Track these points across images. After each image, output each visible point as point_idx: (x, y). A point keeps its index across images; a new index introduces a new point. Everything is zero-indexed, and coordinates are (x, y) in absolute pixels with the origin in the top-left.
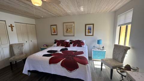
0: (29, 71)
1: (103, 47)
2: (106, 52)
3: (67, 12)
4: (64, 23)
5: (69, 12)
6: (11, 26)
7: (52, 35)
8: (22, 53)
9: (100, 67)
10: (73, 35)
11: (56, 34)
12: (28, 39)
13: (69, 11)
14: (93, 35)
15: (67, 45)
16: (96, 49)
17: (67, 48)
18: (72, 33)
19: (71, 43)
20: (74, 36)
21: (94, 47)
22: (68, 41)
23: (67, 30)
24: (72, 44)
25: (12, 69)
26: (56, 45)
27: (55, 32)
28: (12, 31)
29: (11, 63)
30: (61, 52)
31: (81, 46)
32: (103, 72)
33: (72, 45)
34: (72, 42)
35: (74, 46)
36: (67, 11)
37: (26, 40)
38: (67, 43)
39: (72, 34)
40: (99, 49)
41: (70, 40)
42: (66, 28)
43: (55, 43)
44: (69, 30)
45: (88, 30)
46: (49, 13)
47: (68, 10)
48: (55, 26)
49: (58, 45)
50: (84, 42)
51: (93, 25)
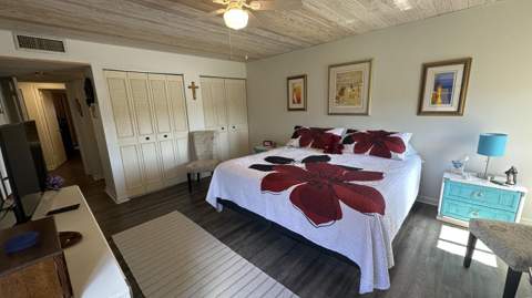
0: (219, 200)
1: (511, 172)
2: (522, 194)
3: (342, 24)
4: (332, 66)
5: (348, 23)
6: (193, 87)
7: (290, 110)
8: (211, 157)
9: (462, 252)
10: (364, 111)
11: (301, 106)
12: (227, 121)
13: (350, 22)
14: (458, 113)
15: (334, 145)
16: (465, 174)
17: (330, 155)
18: (359, 103)
19: (348, 141)
20: (366, 114)
21: (457, 165)
22: (339, 132)
23: (342, 92)
24: (353, 145)
25: (190, 191)
26: (296, 142)
27: (299, 101)
28: (195, 98)
29: (189, 175)
30: (303, 166)
31: (389, 156)
32: (474, 274)
33: (350, 148)
34: (352, 136)
35: (358, 150)
36: (340, 20)
37: (222, 123)
38: (335, 138)
39: (360, 108)
40: (486, 178)
41: (349, 131)
42: (337, 85)
43: (295, 136)
44: (349, 90)
45: (436, 90)
46: (282, 39)
47: (342, 17)
48: (302, 80)
49: (303, 144)
50: (406, 139)
51: (467, 63)
